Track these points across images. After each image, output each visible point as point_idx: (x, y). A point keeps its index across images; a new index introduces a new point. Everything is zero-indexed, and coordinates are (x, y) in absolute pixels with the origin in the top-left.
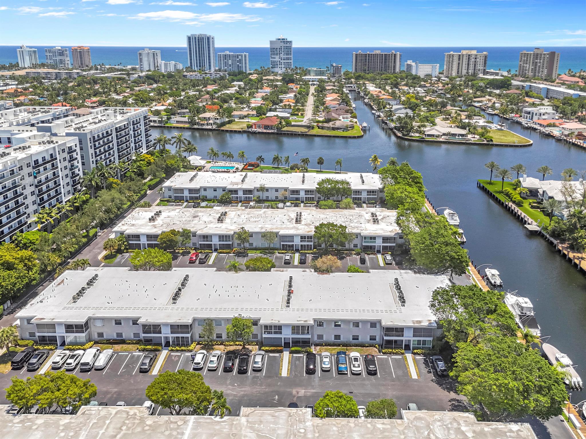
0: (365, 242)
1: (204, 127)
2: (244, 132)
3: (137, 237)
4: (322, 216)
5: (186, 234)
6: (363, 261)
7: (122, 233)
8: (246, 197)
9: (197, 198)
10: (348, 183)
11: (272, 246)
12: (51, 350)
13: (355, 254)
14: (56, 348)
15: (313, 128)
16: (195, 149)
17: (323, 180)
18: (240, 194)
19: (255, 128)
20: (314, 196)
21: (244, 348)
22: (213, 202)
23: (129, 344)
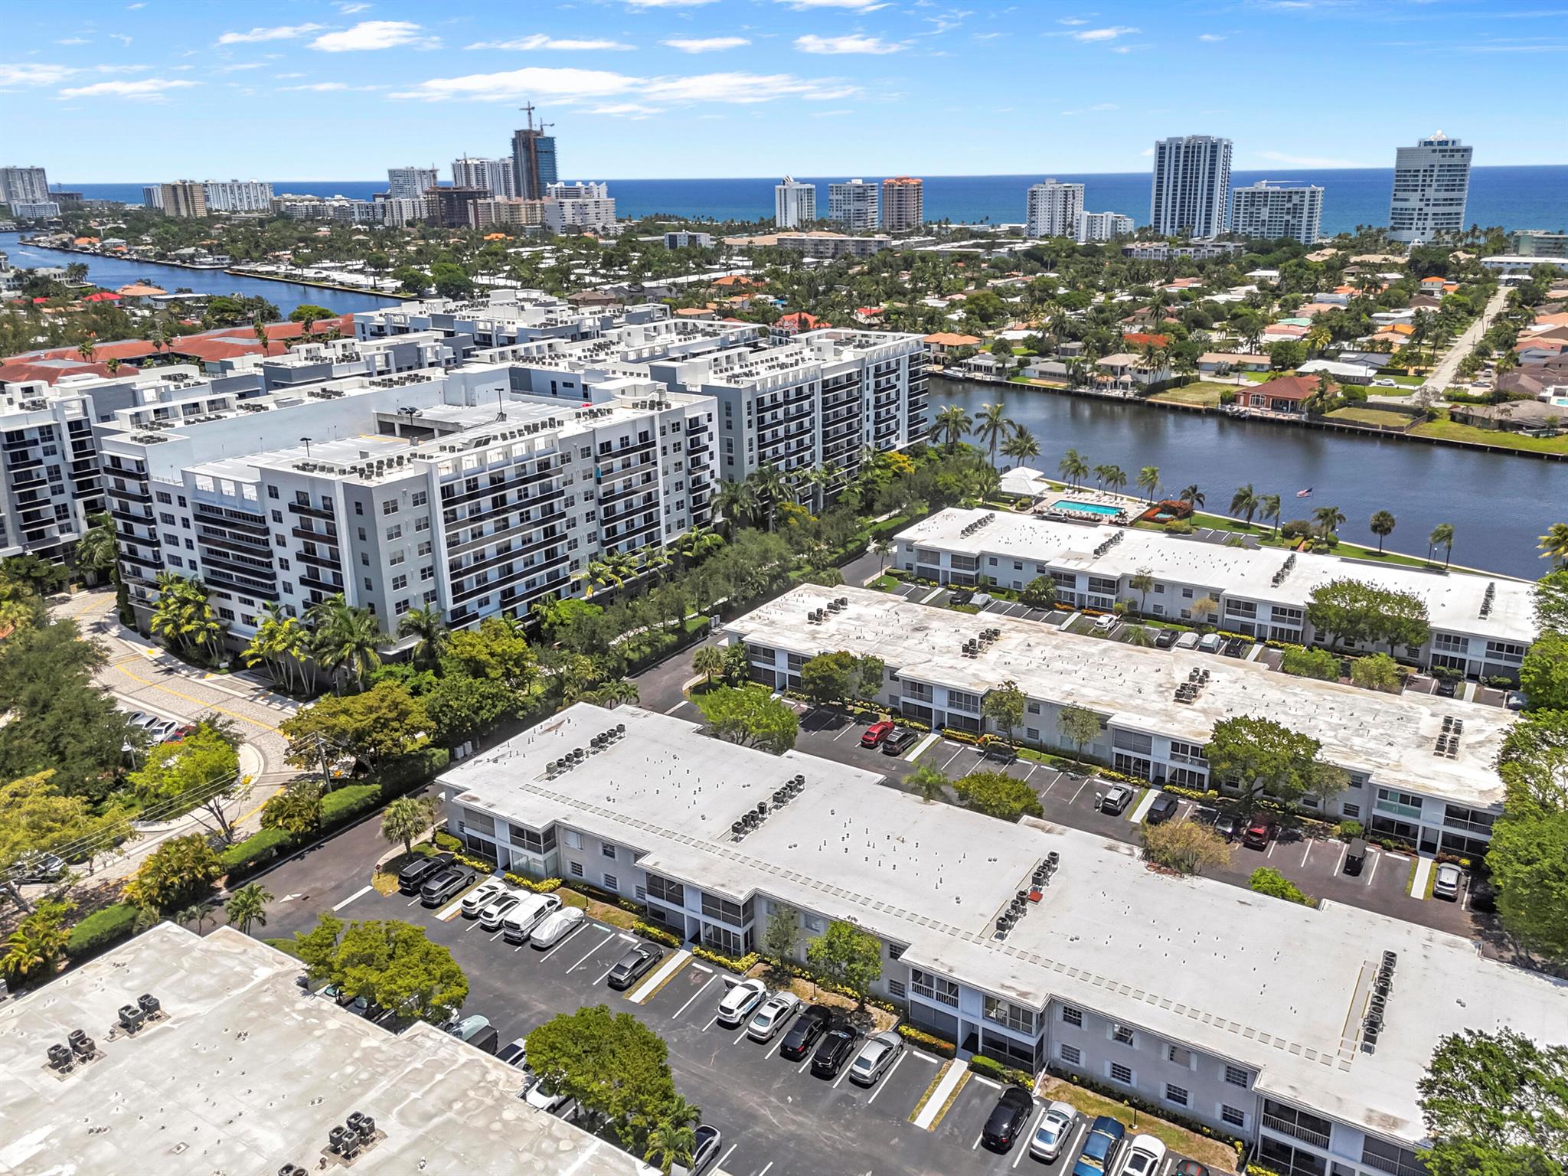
0: (1380, 806)
1: (1105, 392)
2: (1211, 413)
3: (769, 653)
4: (1274, 695)
5: (873, 671)
6: (1354, 866)
7: (740, 637)
8: (1097, 599)
9: (969, 581)
10: (1418, 606)
11: (1089, 750)
12: (482, 872)
13: (1340, 837)
14: (492, 872)
15: (1432, 416)
16: (1032, 449)
17: (1334, 583)
18: (1081, 587)
19: (1246, 405)
20: (1300, 628)
21: (861, 1009)
22: (1008, 598)
23: (624, 908)
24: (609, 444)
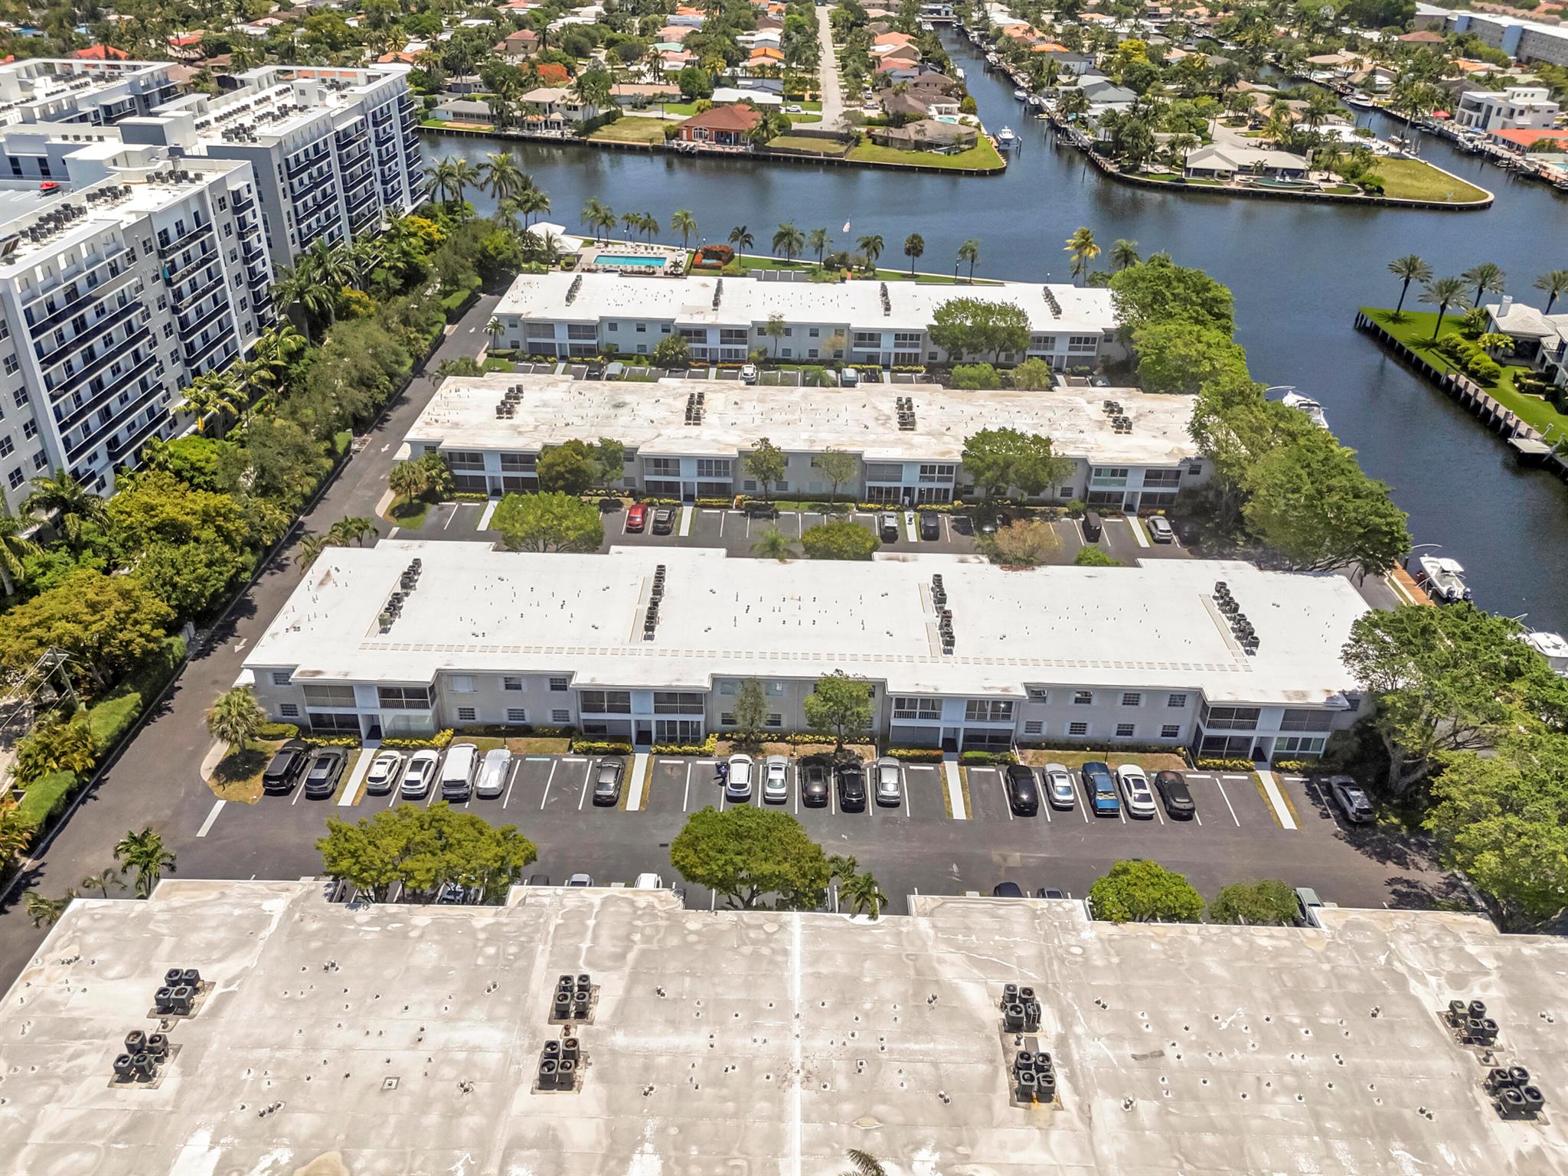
0: (1096, 483)
1: (538, 134)
2: (658, 150)
3: (474, 458)
4: (970, 410)
5: (613, 455)
7: (431, 448)
8: (730, 350)
9: (591, 351)
10: (1021, 315)
11: (839, 491)
12: (348, 747)
13: (1067, 515)
14: (360, 744)
15: (857, 141)
16: (543, 201)
17: (949, 303)
18: (713, 342)
19: (690, 140)
20: (918, 351)
21: (840, 749)
22: (638, 363)
23: (543, 735)
24: (165, 231)
